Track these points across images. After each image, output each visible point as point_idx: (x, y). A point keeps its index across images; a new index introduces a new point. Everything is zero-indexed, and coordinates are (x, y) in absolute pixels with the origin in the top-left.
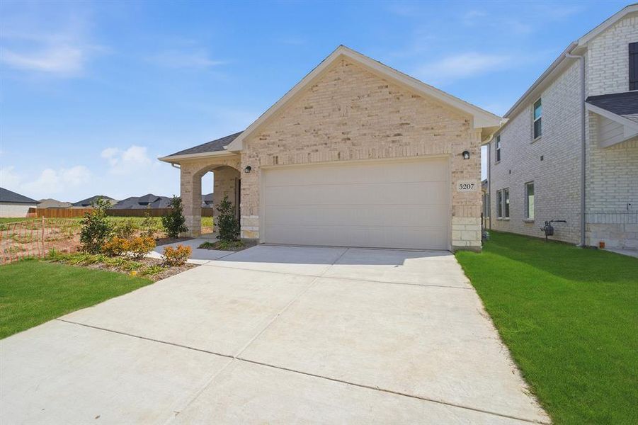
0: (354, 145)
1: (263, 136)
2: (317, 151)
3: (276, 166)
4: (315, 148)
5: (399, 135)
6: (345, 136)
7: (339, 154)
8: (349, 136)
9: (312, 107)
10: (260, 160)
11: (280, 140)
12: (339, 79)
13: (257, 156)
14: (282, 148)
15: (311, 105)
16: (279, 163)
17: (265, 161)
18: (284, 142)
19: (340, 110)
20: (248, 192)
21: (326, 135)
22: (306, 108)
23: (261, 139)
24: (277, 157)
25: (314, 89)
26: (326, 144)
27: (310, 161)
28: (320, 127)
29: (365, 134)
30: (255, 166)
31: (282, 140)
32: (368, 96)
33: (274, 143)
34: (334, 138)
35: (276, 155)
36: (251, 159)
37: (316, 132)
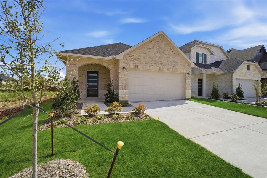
0: (163, 66)
1: (131, 55)
2: (152, 66)
3: (136, 69)
4: (151, 64)
5: (175, 65)
6: (161, 62)
7: (159, 68)
8: (162, 63)
9: (150, 49)
10: (129, 65)
11: (138, 58)
12: (159, 42)
13: (128, 63)
14: (139, 62)
15: (150, 48)
16: (138, 68)
17: (132, 66)
18: (140, 60)
19: (159, 52)
20: (123, 79)
21: (155, 60)
22: (148, 48)
23: (129, 56)
24: (137, 65)
25: (151, 42)
26: (155, 64)
27: (150, 69)
28: (153, 57)
29: (166, 63)
30: (127, 67)
31: (139, 59)
32: (167, 50)
33: (135, 59)
34: (157, 62)
35: (137, 64)
36: (125, 64)
37: (152, 58)
